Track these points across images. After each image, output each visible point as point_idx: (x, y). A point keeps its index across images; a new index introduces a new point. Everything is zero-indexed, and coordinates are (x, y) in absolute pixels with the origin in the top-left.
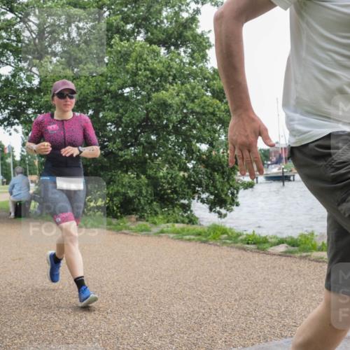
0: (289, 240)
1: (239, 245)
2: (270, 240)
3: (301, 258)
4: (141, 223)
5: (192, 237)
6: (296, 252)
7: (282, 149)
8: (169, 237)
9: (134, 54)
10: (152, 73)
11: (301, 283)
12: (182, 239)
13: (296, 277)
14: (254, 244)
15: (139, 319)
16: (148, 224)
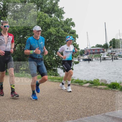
0: (90, 82)
1: (73, 83)
2: (84, 82)
3: (94, 88)
4: (39, 75)
5: (57, 81)
6: (92, 86)
7: (88, 50)
8: (49, 81)
9: (39, 16)
10: (45, 23)
11: (94, 97)
12: (53, 81)
13: (92, 95)
14: (78, 83)
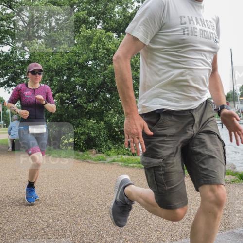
4: (99, 155)
8: (119, 165)
9: (95, 38)
10: (108, 51)
12: (127, 166)
15: (98, 221)
16: (104, 156)
